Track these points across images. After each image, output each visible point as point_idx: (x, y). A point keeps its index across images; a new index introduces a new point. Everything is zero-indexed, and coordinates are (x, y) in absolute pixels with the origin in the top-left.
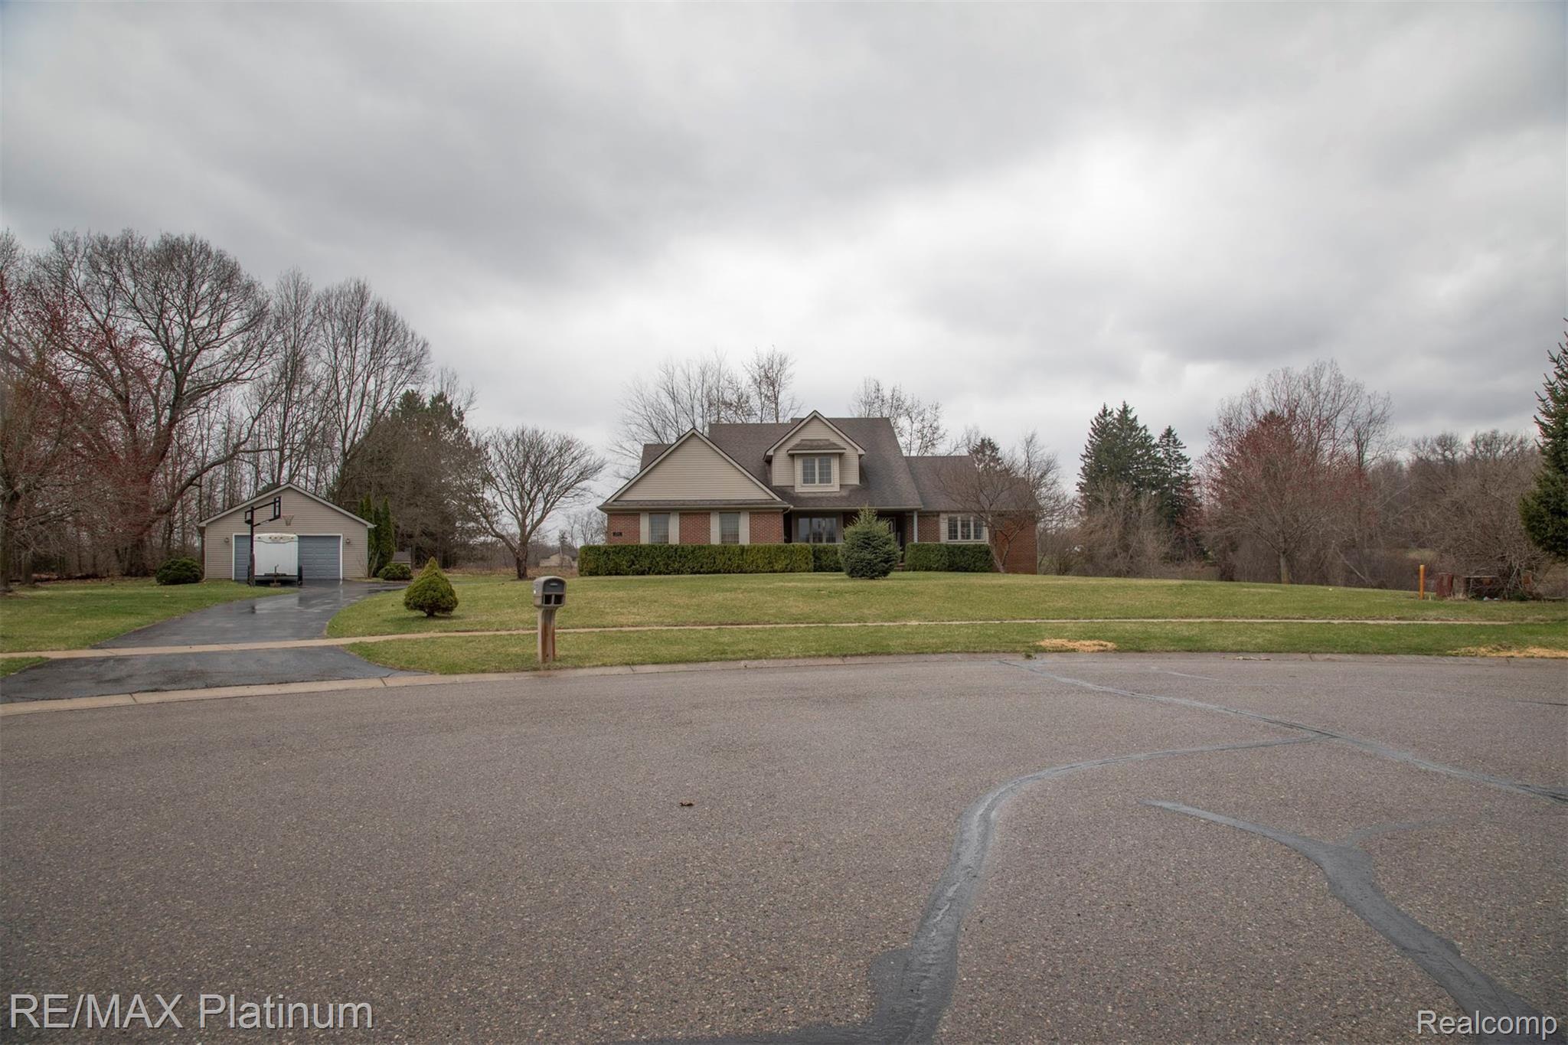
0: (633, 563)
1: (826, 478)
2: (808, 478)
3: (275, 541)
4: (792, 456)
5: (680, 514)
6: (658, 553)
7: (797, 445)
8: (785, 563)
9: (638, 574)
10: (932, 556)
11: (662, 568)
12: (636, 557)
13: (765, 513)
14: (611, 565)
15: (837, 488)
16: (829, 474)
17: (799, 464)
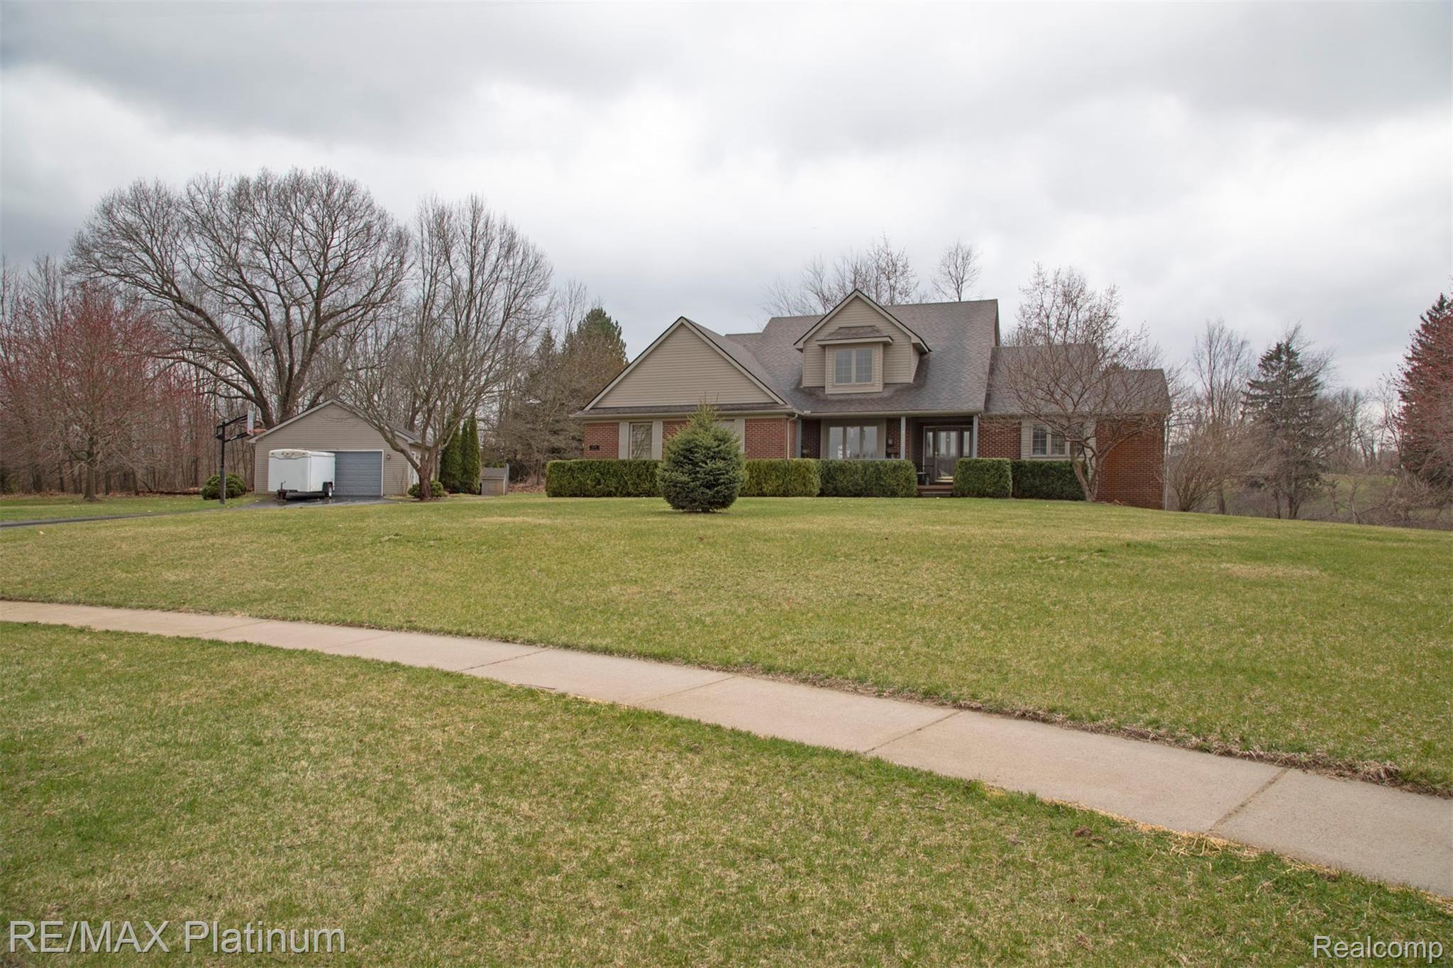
0: (599, 483)
1: (865, 374)
2: (842, 377)
3: (287, 457)
4: (824, 347)
5: (664, 423)
6: (626, 470)
7: (831, 334)
8: (776, 484)
9: (603, 495)
10: (987, 476)
11: (631, 489)
12: (602, 474)
13: (764, 420)
14: (575, 484)
15: (878, 387)
16: (869, 370)
17: (831, 357)
